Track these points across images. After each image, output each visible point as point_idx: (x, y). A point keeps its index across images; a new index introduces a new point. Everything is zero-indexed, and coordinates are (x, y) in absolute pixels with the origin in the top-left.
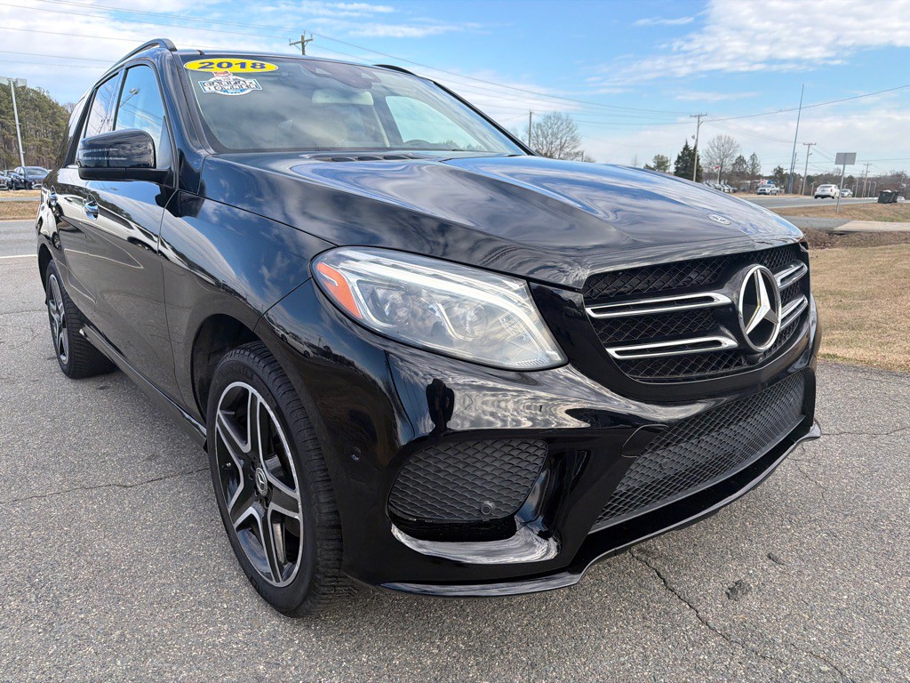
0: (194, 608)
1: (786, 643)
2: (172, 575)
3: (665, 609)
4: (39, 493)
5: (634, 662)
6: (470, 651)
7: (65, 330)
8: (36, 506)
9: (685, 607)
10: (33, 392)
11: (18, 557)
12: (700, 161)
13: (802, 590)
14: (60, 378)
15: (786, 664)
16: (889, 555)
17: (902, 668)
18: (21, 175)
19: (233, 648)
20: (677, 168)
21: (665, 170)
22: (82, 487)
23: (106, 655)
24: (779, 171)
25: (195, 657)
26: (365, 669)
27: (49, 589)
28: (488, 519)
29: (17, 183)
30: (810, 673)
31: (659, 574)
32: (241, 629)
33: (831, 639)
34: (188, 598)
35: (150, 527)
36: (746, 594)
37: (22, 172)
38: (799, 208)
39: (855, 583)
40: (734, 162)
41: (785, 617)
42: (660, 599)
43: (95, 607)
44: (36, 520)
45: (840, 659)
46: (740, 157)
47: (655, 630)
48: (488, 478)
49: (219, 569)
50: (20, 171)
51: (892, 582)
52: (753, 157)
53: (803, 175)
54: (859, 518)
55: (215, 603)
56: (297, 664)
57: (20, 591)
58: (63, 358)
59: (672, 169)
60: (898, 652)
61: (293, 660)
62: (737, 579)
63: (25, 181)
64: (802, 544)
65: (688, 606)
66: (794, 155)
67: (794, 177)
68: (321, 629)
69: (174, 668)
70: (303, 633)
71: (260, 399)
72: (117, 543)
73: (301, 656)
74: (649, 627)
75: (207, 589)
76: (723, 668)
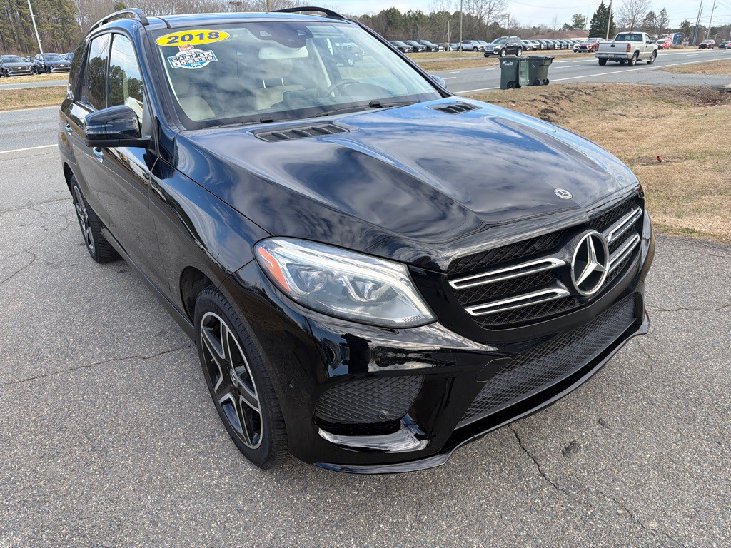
0: (196, 457)
1: (597, 492)
2: (180, 431)
3: (517, 464)
4: (85, 363)
5: (489, 504)
6: (379, 493)
7: (90, 228)
8: (85, 374)
9: (531, 462)
10: (72, 275)
11: (77, 416)
12: (614, 19)
13: (618, 450)
14: (90, 262)
15: (594, 508)
16: (690, 420)
17: (676, 512)
18: (41, 61)
19: (222, 488)
20: (592, 26)
21: (582, 28)
22: (115, 359)
23: (141, 492)
24: (686, 24)
25: (197, 494)
26: (308, 505)
27: (100, 441)
28: (384, 421)
29: (39, 68)
30: (610, 515)
31: (516, 435)
32: (227, 474)
33: (630, 489)
34: (192, 450)
35: (163, 393)
36: (576, 452)
37: (42, 58)
38: (697, 64)
39: (658, 444)
40: (645, 18)
41: (601, 471)
42: (514, 455)
43: (131, 455)
44: (86, 386)
45: (633, 505)
46: (651, 13)
47: (507, 480)
48: (383, 397)
49: (211, 427)
50: (40, 57)
51: (686, 444)
52: (663, 12)
53: (707, 27)
54: (674, 388)
55: (209, 453)
56: (264, 501)
57: (81, 443)
58: (91, 247)
59: (588, 27)
60: (676, 500)
61: (262, 497)
62: (572, 440)
63: (45, 66)
64: (626, 410)
65: (533, 462)
66: (701, 9)
67: (699, 29)
68: (280, 475)
69: (185, 502)
70: (268, 478)
71: (228, 329)
72: (141, 405)
73: (266, 494)
74: (503, 478)
75: (204, 443)
76: (549, 509)
